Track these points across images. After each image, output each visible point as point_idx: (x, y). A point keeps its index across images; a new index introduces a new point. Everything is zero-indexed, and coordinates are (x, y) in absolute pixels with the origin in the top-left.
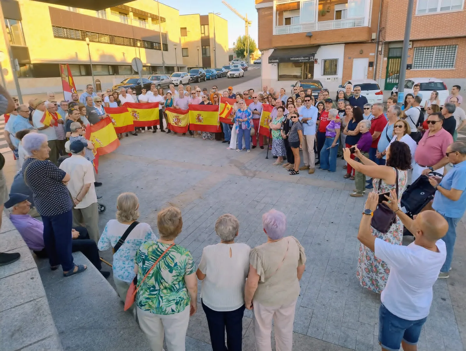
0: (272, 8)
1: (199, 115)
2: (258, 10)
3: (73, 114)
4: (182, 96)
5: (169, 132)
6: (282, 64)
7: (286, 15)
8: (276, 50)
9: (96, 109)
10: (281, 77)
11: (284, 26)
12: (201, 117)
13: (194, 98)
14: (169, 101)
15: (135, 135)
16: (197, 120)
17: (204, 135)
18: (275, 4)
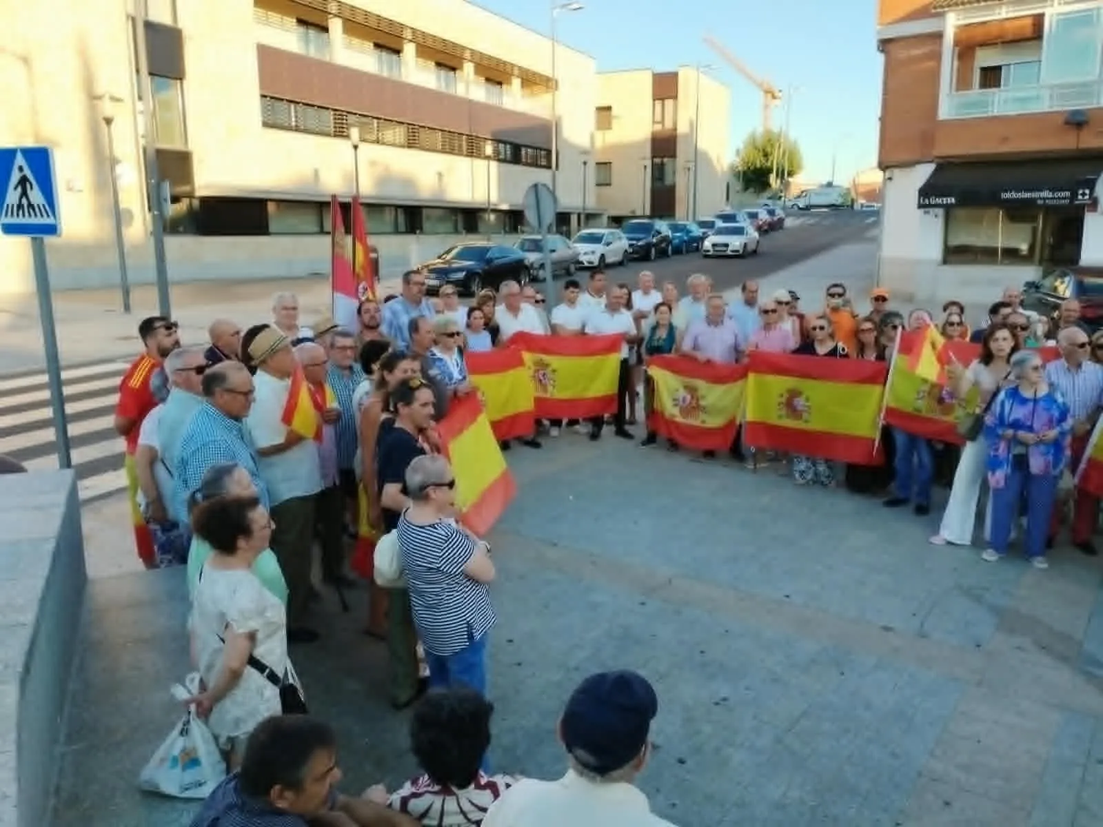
0: (938, 36)
1: (794, 394)
2: (885, 45)
3: (416, 405)
4: (715, 318)
5: (651, 439)
6: (961, 213)
7: (986, 58)
8: (945, 166)
9: (441, 360)
10: (954, 254)
11: (976, 92)
12: (800, 402)
13: (767, 327)
14: (662, 333)
15: (534, 444)
16: (784, 412)
17: (802, 467)
18: (952, 23)
